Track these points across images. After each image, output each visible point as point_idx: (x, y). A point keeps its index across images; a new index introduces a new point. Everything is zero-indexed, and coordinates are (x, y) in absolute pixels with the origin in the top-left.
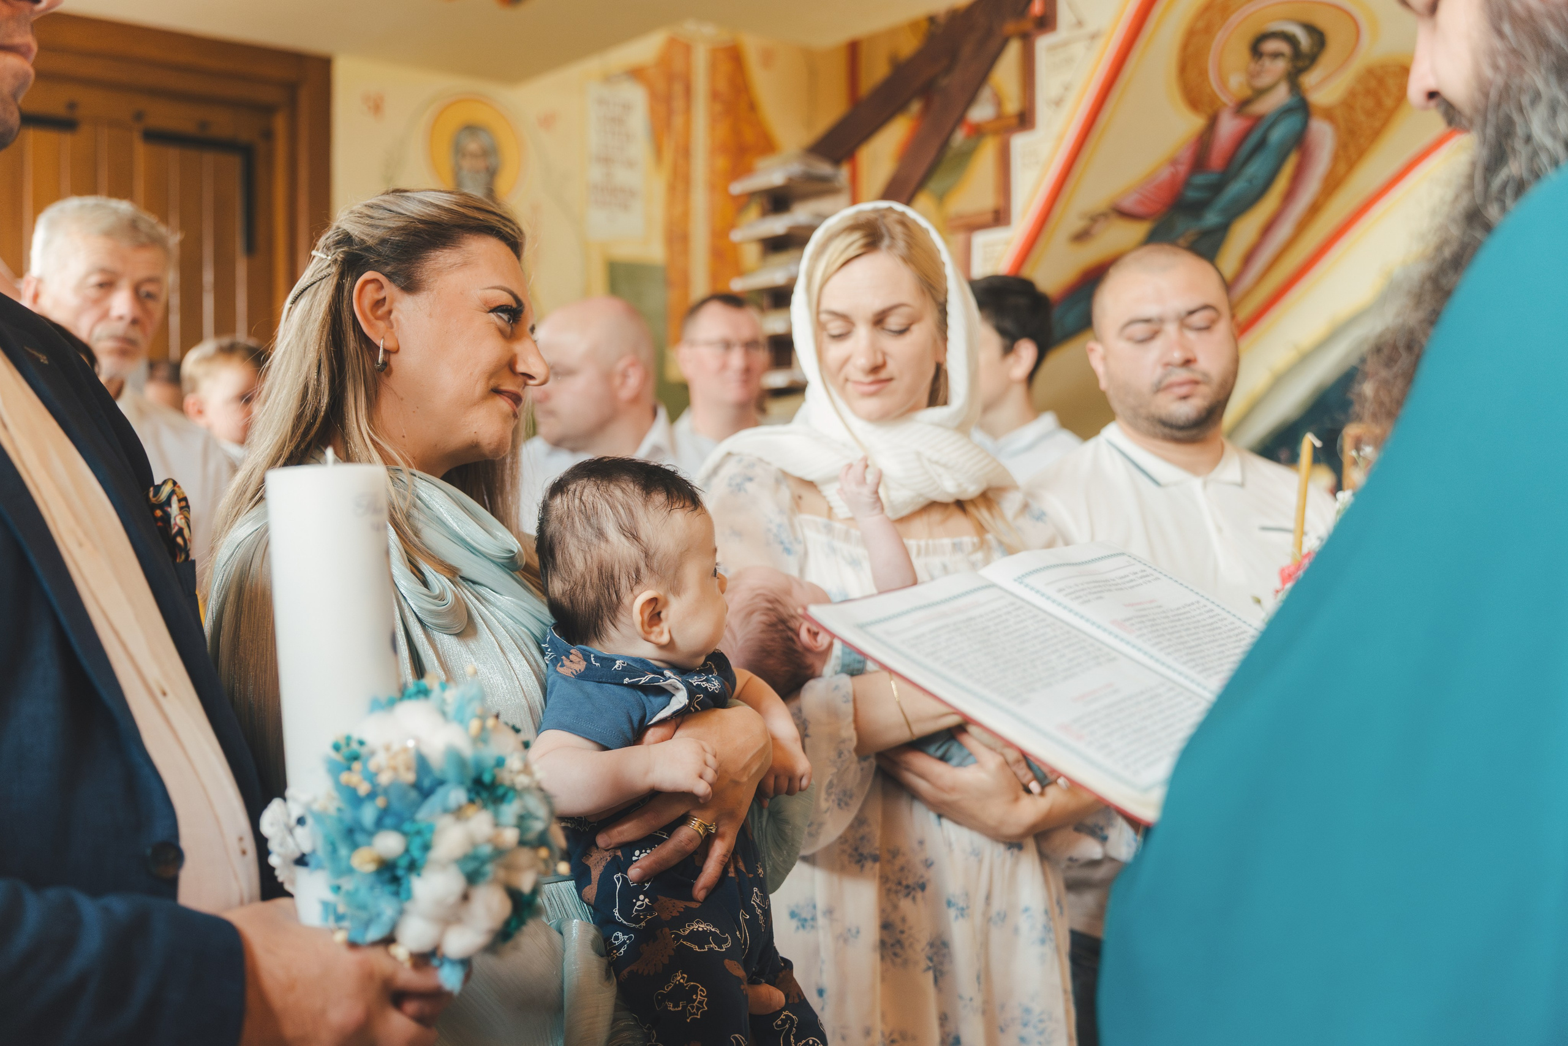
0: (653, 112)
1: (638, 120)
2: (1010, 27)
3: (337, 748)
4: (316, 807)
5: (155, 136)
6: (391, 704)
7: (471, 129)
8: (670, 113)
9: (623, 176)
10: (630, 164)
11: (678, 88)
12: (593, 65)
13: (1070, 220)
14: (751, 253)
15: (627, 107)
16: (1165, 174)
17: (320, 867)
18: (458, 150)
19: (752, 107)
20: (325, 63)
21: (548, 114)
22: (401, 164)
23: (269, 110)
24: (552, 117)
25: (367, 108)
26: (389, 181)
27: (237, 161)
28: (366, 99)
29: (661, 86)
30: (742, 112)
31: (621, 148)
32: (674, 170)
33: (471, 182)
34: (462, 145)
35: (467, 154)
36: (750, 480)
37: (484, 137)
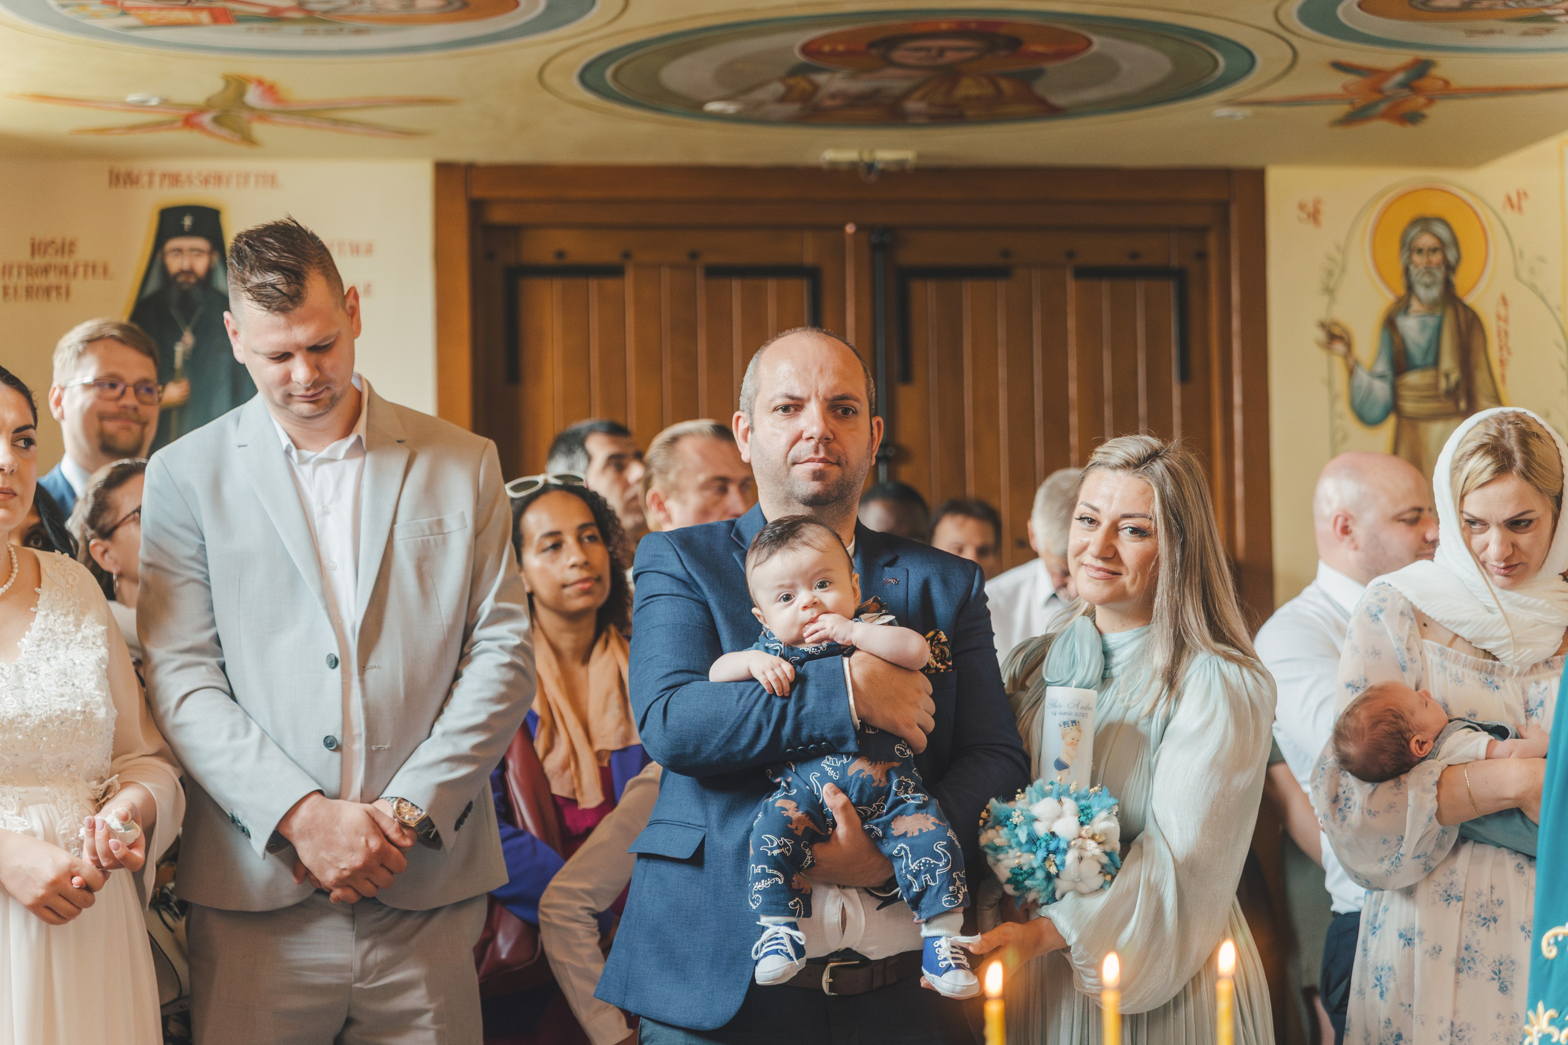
5: (1084, 273)
7: (1423, 222)
18: (1408, 247)
20: (1256, 178)
21: (1518, 194)
22: (1343, 270)
23: (1202, 231)
24: (1522, 195)
25: (1304, 216)
26: (1329, 291)
27: (1169, 289)
28: (1302, 207)
33: (1427, 279)
34: (1412, 240)
35: (1420, 251)
36: (1381, 611)
37: (1440, 229)
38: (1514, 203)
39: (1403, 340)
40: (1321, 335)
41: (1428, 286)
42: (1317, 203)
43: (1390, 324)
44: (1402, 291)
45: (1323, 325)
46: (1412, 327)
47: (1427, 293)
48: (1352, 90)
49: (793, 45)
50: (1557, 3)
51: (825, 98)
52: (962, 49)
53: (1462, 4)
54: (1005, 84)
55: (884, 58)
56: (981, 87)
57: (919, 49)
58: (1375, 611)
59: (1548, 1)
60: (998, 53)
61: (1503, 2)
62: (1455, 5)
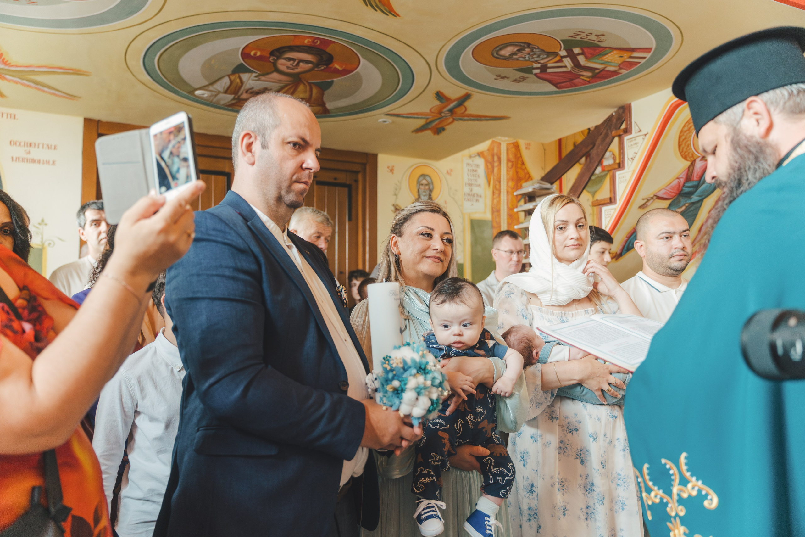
0: (486, 166)
1: (481, 171)
2: (614, 133)
3: (384, 359)
4: (379, 375)
5: (320, 183)
6: (400, 347)
7: (423, 176)
8: (493, 167)
9: (476, 190)
10: (479, 186)
11: (496, 158)
12: (466, 152)
13: (638, 200)
14: (522, 215)
15: (478, 166)
16: (676, 182)
17: (380, 392)
18: (419, 184)
19: (523, 164)
20: (375, 156)
21: (450, 170)
22: (400, 189)
23: (357, 172)
24: (451, 170)
25: (389, 170)
26: (396, 195)
27: (346, 190)
28: (388, 167)
29: (490, 158)
30: (519, 165)
31: (476, 180)
32: (495, 187)
33: (424, 194)
34: (420, 182)
35: (422, 185)
36: (513, 293)
37: (428, 179)
38: (449, 172)
40: (393, 208)
41: (425, 196)
42: (393, 166)
44: (417, 197)
45: (393, 205)
47: (424, 198)
48: (433, 110)
49: (239, 48)
50: (543, 59)
51: (245, 91)
52: (307, 62)
53: (510, 55)
54: (315, 91)
55: (275, 64)
56: (305, 92)
57: (290, 59)
58: (509, 293)
59: (541, 56)
60: (321, 67)
61: (525, 55)
62: (507, 55)
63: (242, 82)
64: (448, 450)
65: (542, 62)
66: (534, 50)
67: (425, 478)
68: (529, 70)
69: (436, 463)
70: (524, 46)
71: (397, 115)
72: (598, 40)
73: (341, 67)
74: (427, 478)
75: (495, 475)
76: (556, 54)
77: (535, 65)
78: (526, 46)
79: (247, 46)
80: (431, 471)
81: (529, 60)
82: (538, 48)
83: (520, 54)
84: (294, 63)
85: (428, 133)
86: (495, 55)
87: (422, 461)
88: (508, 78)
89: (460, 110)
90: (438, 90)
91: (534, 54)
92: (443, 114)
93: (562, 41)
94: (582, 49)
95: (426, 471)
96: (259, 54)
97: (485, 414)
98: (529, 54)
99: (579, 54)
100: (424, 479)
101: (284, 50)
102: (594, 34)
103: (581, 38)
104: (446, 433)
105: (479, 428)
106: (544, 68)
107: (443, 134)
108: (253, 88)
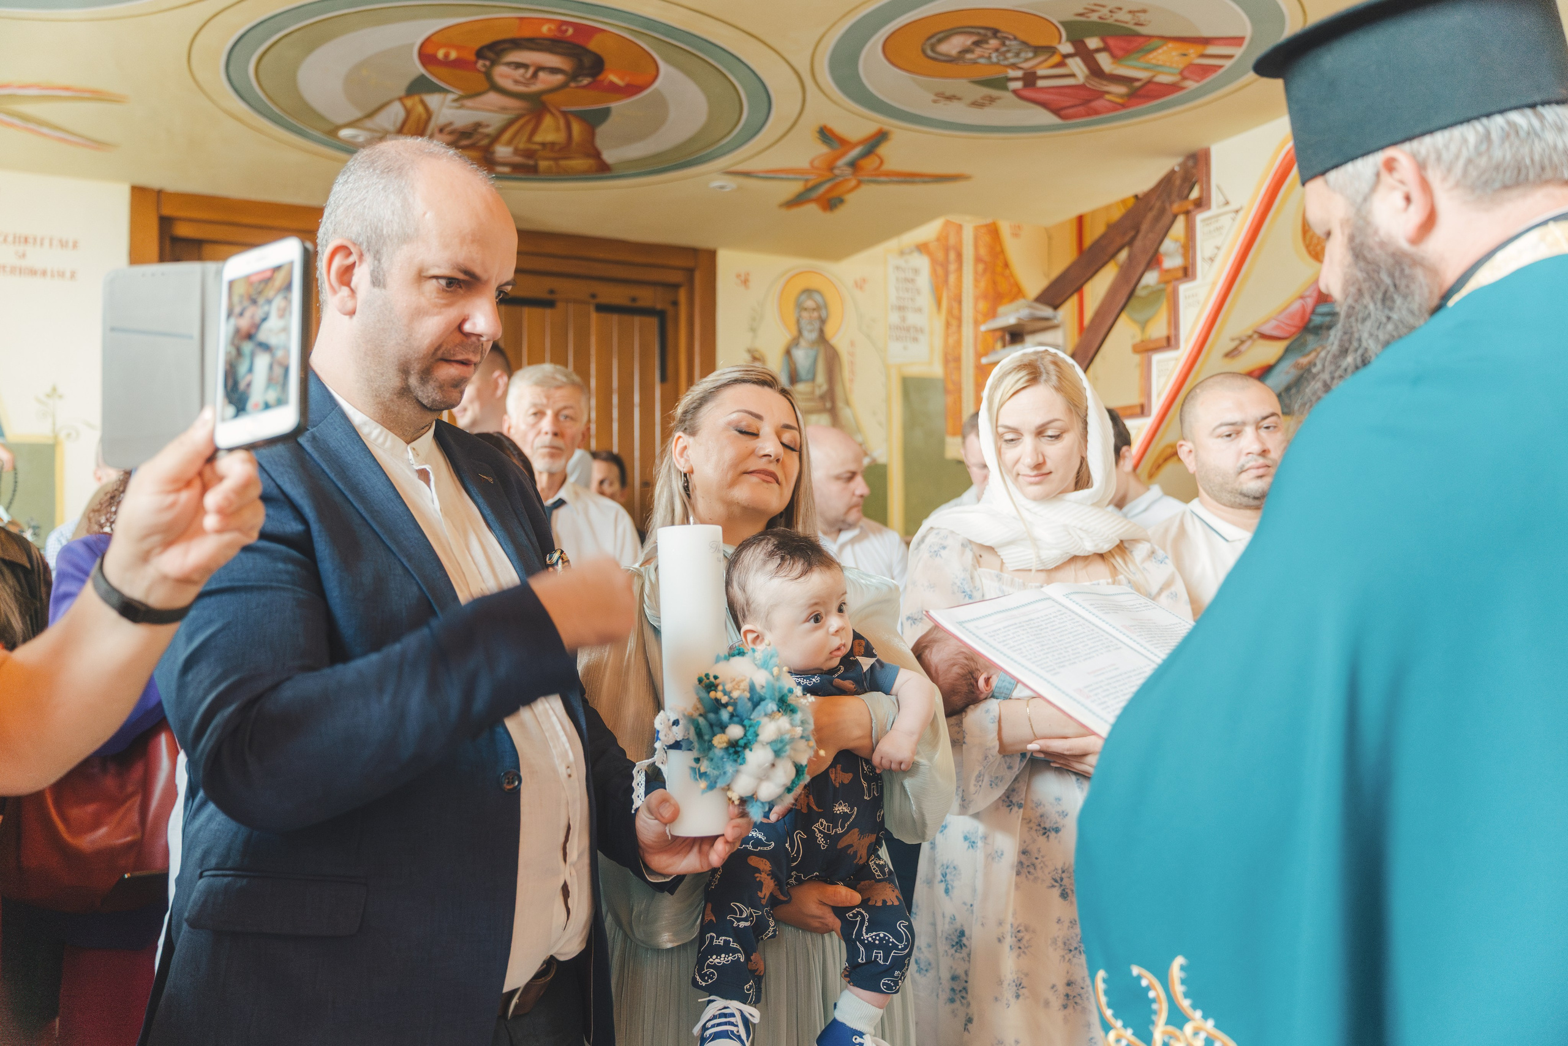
0: (934, 272)
1: (924, 280)
2: (1176, 207)
5: (602, 308)
7: (808, 292)
8: (947, 274)
9: (913, 319)
10: (919, 310)
11: (952, 256)
12: (893, 244)
13: (1222, 340)
15: (916, 271)
16: (1297, 306)
18: (800, 307)
19: (1006, 265)
20: (711, 256)
21: (861, 279)
22: (762, 318)
23: (675, 287)
24: (864, 280)
25: (740, 282)
26: (753, 330)
27: (653, 322)
28: (738, 276)
29: (940, 256)
30: (999, 269)
31: (912, 300)
32: (950, 312)
33: (809, 327)
34: (801, 304)
35: (806, 309)
36: (944, 548)
37: (817, 297)
38: (860, 284)
39: (795, 364)
40: (748, 357)
41: (811, 331)
42: (747, 274)
43: (788, 353)
44: (795, 333)
45: (749, 351)
46: (801, 356)
47: (810, 335)
48: (816, 163)
49: (412, 45)
50: (1027, 60)
51: (436, 131)
52: (554, 71)
53: (960, 52)
54: (576, 128)
55: (488, 75)
56: (558, 129)
57: (518, 65)
58: (936, 548)
59: (1023, 55)
60: (581, 81)
61: (990, 53)
62: (954, 52)
63: (429, 113)
64: (771, 894)
65: (1026, 65)
66: (1007, 42)
67: (719, 955)
68: (1000, 83)
69: (742, 924)
70: (985, 35)
71: (747, 174)
72: (1135, 21)
73: (622, 79)
74: (723, 955)
75: (869, 947)
76: (1051, 50)
77: (1012, 73)
78: (989, 33)
79: (428, 40)
80: (731, 940)
81: (997, 64)
82: (1015, 38)
83: (978, 51)
84: (526, 72)
85: (812, 209)
86: (929, 53)
87: (714, 919)
88: (959, 99)
89: (870, 163)
90: (822, 123)
91: (1008, 51)
92: (837, 172)
93: (1063, 24)
94: (1103, 40)
95: (721, 941)
96: (453, 55)
97: (853, 817)
98: (997, 50)
99: (1098, 50)
100: (717, 958)
101: (501, 47)
102: (1125, 10)
103: (1100, 18)
104: (765, 860)
105: (839, 847)
106: (1030, 79)
107: (841, 212)
108: (451, 124)
